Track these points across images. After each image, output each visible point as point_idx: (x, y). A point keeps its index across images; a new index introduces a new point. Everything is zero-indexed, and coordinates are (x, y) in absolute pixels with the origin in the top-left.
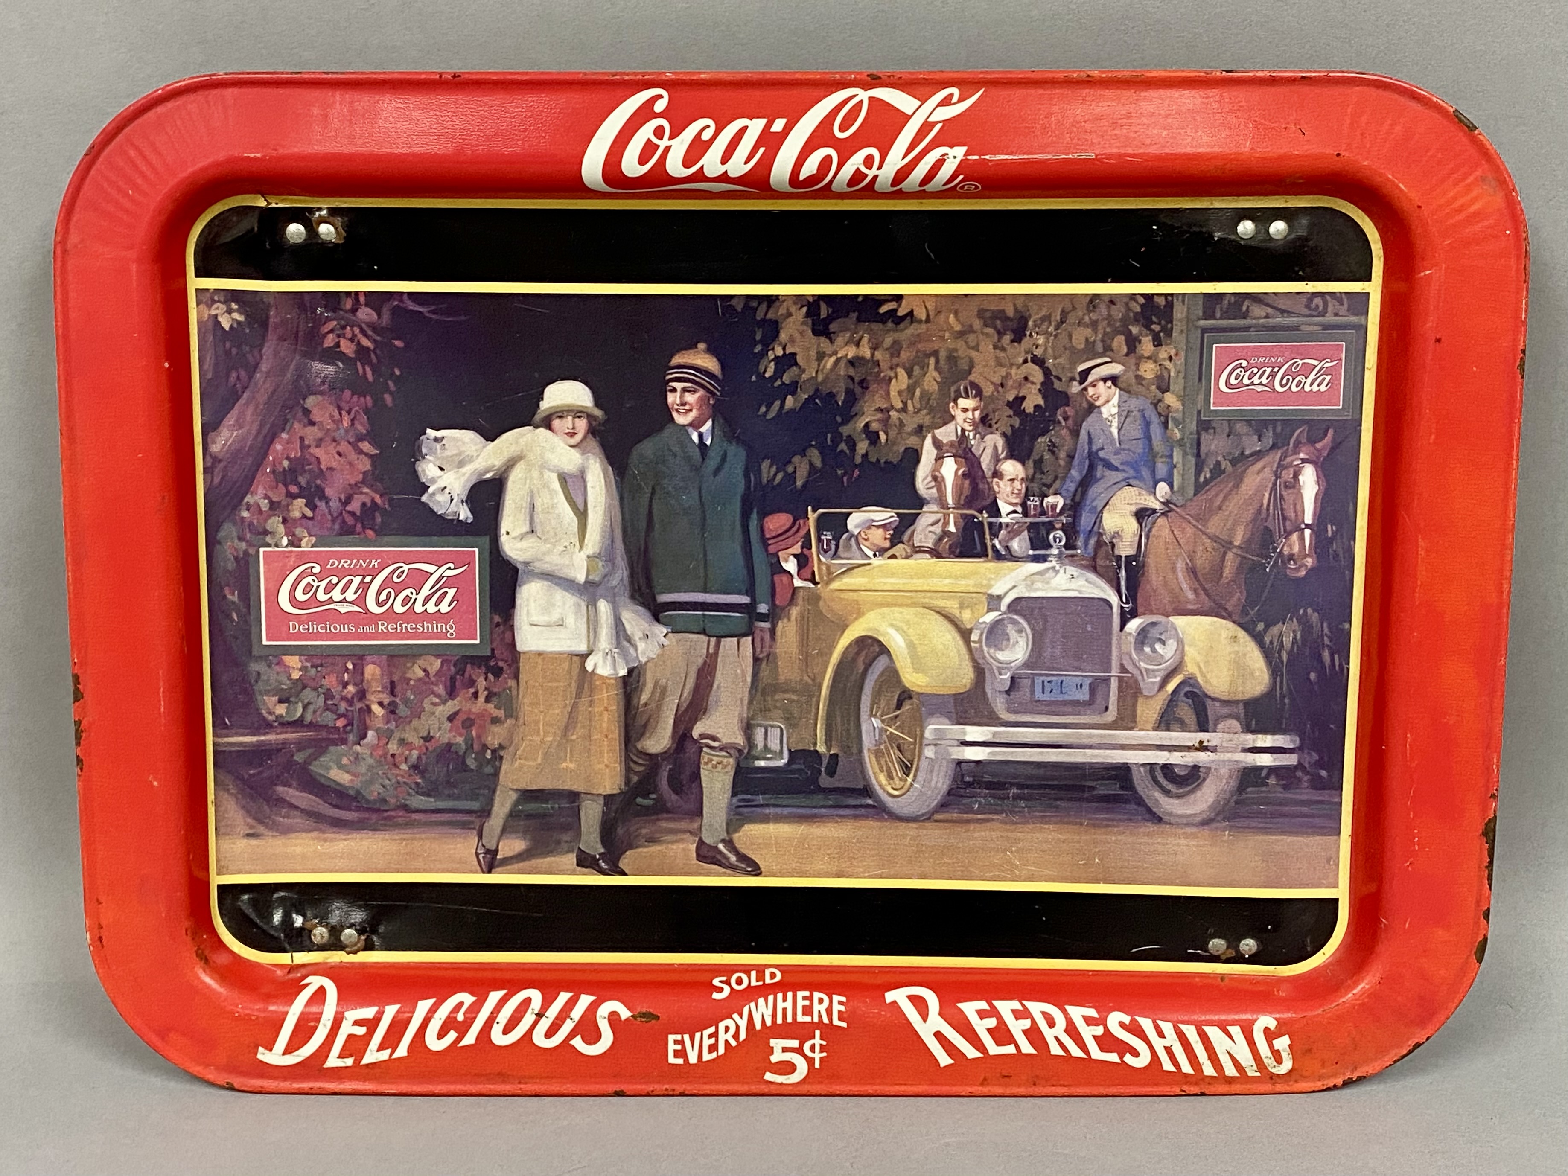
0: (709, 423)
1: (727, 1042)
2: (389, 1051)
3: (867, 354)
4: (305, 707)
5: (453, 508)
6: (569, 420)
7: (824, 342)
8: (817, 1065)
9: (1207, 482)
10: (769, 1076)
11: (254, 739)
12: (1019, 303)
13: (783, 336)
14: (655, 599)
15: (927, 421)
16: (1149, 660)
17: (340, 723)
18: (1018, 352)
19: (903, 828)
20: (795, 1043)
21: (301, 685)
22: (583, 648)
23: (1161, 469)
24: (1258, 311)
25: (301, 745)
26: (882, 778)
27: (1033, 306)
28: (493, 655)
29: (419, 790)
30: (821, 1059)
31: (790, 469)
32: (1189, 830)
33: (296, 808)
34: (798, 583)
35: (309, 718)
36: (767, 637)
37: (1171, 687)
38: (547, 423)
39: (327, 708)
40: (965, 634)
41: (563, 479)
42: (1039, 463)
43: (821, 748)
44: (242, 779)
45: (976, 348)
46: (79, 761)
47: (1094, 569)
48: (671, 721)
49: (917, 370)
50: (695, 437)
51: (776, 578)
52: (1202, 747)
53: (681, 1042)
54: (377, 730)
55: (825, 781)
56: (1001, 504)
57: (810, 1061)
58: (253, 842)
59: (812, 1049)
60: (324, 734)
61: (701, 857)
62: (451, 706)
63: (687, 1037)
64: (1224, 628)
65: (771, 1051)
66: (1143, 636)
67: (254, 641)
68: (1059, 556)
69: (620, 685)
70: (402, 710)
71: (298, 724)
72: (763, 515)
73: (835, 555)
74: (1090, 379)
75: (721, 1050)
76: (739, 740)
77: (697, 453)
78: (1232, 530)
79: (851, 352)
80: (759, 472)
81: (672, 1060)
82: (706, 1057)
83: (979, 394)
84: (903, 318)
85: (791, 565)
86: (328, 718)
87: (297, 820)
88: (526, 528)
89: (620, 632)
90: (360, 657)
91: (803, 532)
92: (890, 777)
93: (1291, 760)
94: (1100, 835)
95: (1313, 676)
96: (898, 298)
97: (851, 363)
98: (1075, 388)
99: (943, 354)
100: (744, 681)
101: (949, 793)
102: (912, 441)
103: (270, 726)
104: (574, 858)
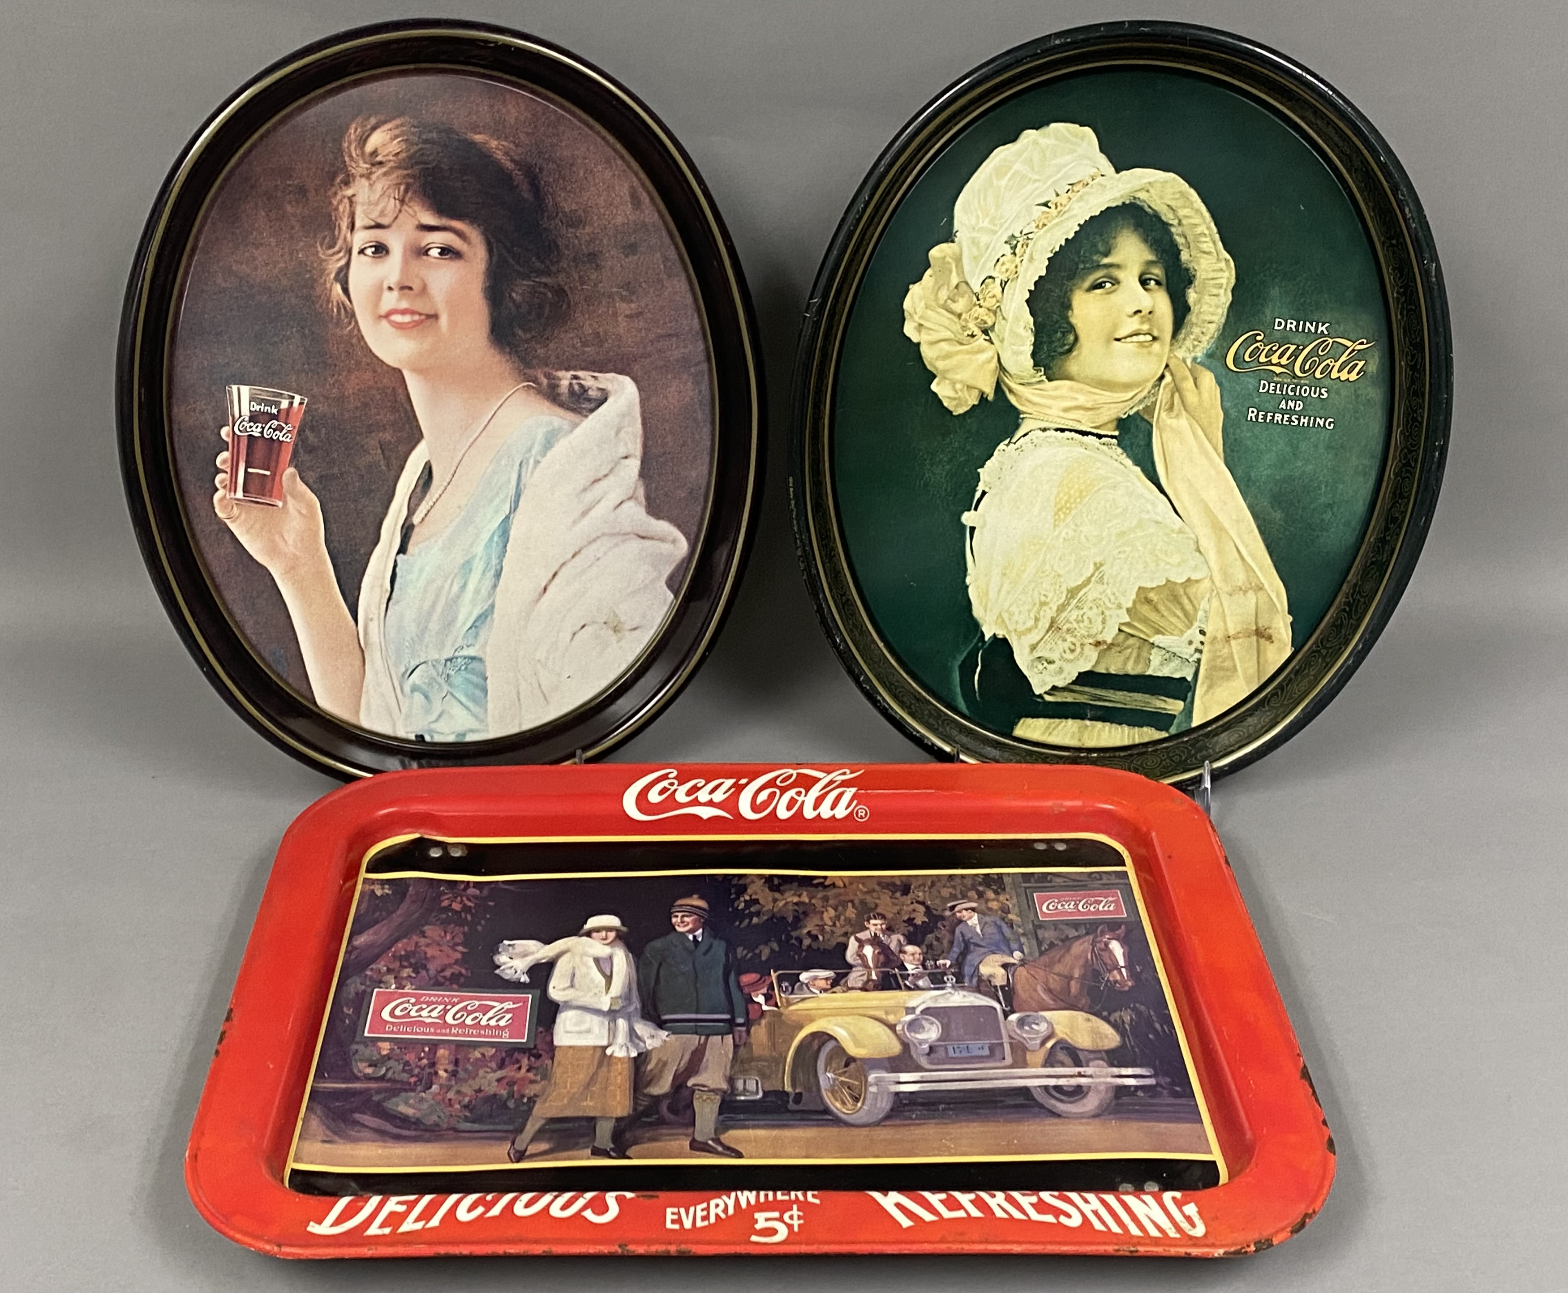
0: (700, 931)
1: (717, 1215)
2: (423, 1223)
3: (807, 901)
4: (387, 1070)
5: (517, 976)
6: (603, 933)
7: (777, 895)
8: (796, 1229)
9: (1046, 950)
10: (754, 1238)
11: (344, 1086)
12: (904, 879)
13: (749, 891)
14: (659, 1016)
15: (850, 930)
16: (1027, 1032)
17: (413, 1080)
18: (908, 899)
19: (856, 1131)
20: (776, 1214)
21: (388, 1057)
22: (605, 1043)
23: (1014, 945)
24: (1058, 880)
25: (378, 1091)
26: (838, 1105)
27: (913, 881)
28: (535, 1047)
29: (467, 1120)
30: (799, 1226)
31: (757, 951)
32: (1085, 1121)
33: (367, 1127)
34: (765, 1008)
35: (389, 1075)
36: (744, 1034)
37: (1049, 1045)
38: (589, 934)
39: (404, 1071)
40: (892, 1027)
41: (597, 960)
42: (930, 946)
43: (788, 1088)
44: (329, 1109)
45: (879, 898)
46: (217, 1052)
47: (980, 992)
48: (671, 1078)
49: (840, 908)
50: (691, 937)
51: (750, 1006)
52: (1080, 1075)
53: (679, 1214)
54: (441, 1086)
55: (792, 1106)
56: (907, 965)
57: (790, 1227)
58: (328, 1146)
59: (791, 1217)
60: (399, 1086)
61: (692, 1147)
62: (500, 1074)
63: (682, 1211)
64: (1080, 1016)
65: (756, 1221)
66: (1021, 1022)
67: (359, 1033)
68: (953, 987)
69: (632, 1064)
70: (462, 1074)
71: (382, 1078)
72: (739, 974)
73: (792, 993)
74: (957, 909)
75: (713, 1219)
76: (724, 1086)
77: (692, 946)
78: (1072, 969)
79: (796, 899)
80: (735, 953)
81: (669, 1225)
82: (699, 1224)
83: (883, 917)
84: (829, 886)
85: (760, 999)
86: (404, 1076)
87: (366, 1134)
88: (568, 984)
89: (632, 1034)
90: (434, 1045)
91: (768, 982)
92: (843, 1103)
93: (1151, 1081)
94: (1014, 1127)
95: (1151, 1036)
96: (825, 878)
97: (796, 904)
98: (948, 913)
99: (856, 902)
100: (727, 1056)
101: (892, 1110)
102: (842, 939)
103: (357, 1079)
104: (589, 1151)
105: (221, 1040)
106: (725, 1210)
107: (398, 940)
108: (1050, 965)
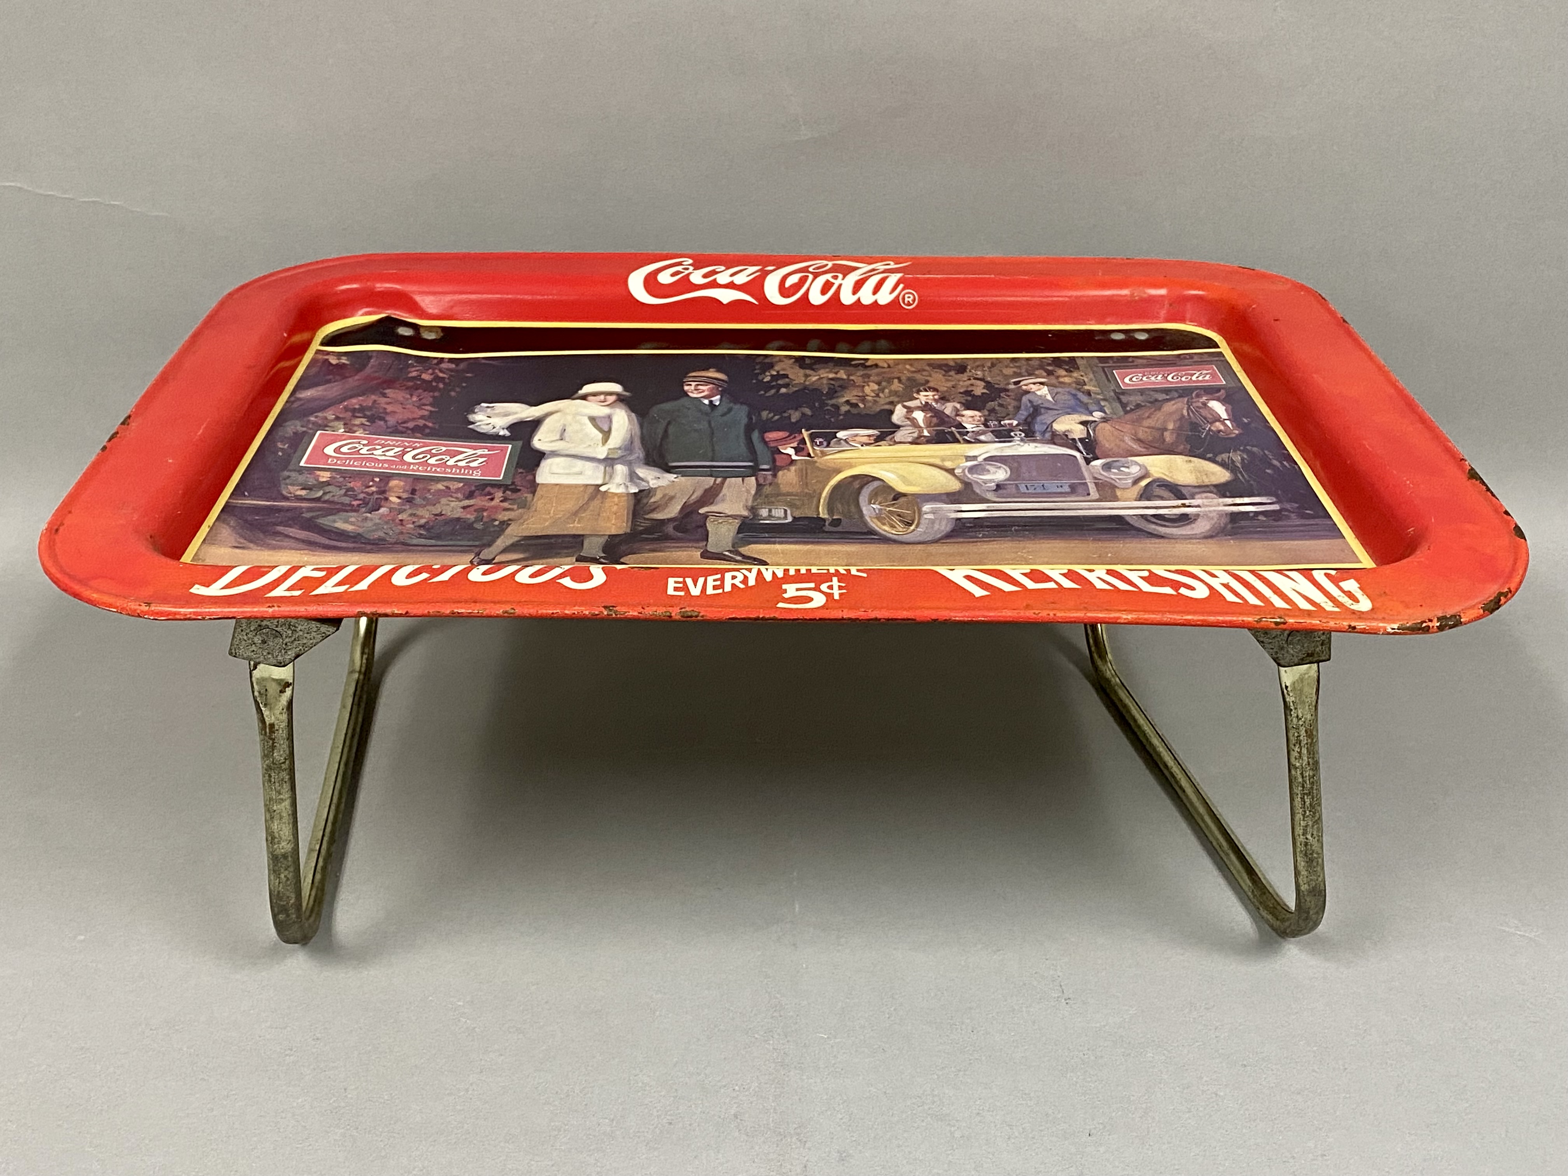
0: (718, 397)
1: (733, 585)
2: (347, 586)
3: (845, 377)
4: (324, 494)
5: (495, 430)
6: (602, 397)
7: (808, 372)
8: (836, 597)
9: (1132, 410)
10: (781, 605)
11: (269, 503)
12: (959, 362)
13: (777, 368)
14: (667, 464)
15: (896, 399)
16: (1115, 473)
17: (355, 503)
18: (964, 376)
19: (907, 547)
20: (811, 585)
21: (328, 484)
22: (600, 482)
23: (1093, 407)
24: (1141, 361)
25: (312, 509)
26: (886, 528)
27: (970, 363)
28: (513, 483)
29: (421, 536)
30: (841, 595)
31: (786, 415)
32: (1194, 541)
33: (291, 537)
34: (794, 457)
35: (327, 497)
36: (770, 477)
37: (1143, 483)
38: (584, 398)
39: (345, 495)
40: (951, 471)
41: (593, 419)
42: (992, 411)
43: (823, 513)
44: (246, 521)
45: (930, 376)
46: (104, 448)
47: (1055, 444)
48: (679, 507)
49: (884, 384)
50: (706, 402)
51: (777, 456)
52: (1184, 506)
53: (684, 583)
54: (391, 509)
55: (827, 528)
56: (965, 425)
57: (829, 596)
58: (237, 551)
59: (830, 587)
60: (337, 507)
62: (467, 502)
63: (689, 581)
64: (1179, 459)
65: (785, 591)
66: (1107, 467)
67: (294, 461)
68: (1022, 440)
69: (632, 498)
70: (418, 500)
71: (318, 500)
72: (764, 431)
73: (828, 446)
74: (1022, 383)
75: (728, 588)
76: (745, 513)
78: (1165, 422)
79: (831, 376)
80: (760, 415)
81: (670, 591)
82: (710, 591)
83: (935, 390)
84: (871, 366)
85: (789, 450)
86: (347, 500)
87: (292, 543)
88: (558, 437)
89: (633, 477)
90: (387, 477)
91: (798, 438)
92: (893, 527)
93: (1276, 507)
94: (1107, 544)
95: (1268, 470)
96: (867, 360)
97: (832, 379)
98: (1012, 387)
99: (904, 378)
100: (748, 491)
101: (952, 531)
102: (887, 407)
103: (286, 499)
104: (574, 559)
105: (110, 440)
106: (745, 580)
107: (351, 397)
108: (1139, 420)
